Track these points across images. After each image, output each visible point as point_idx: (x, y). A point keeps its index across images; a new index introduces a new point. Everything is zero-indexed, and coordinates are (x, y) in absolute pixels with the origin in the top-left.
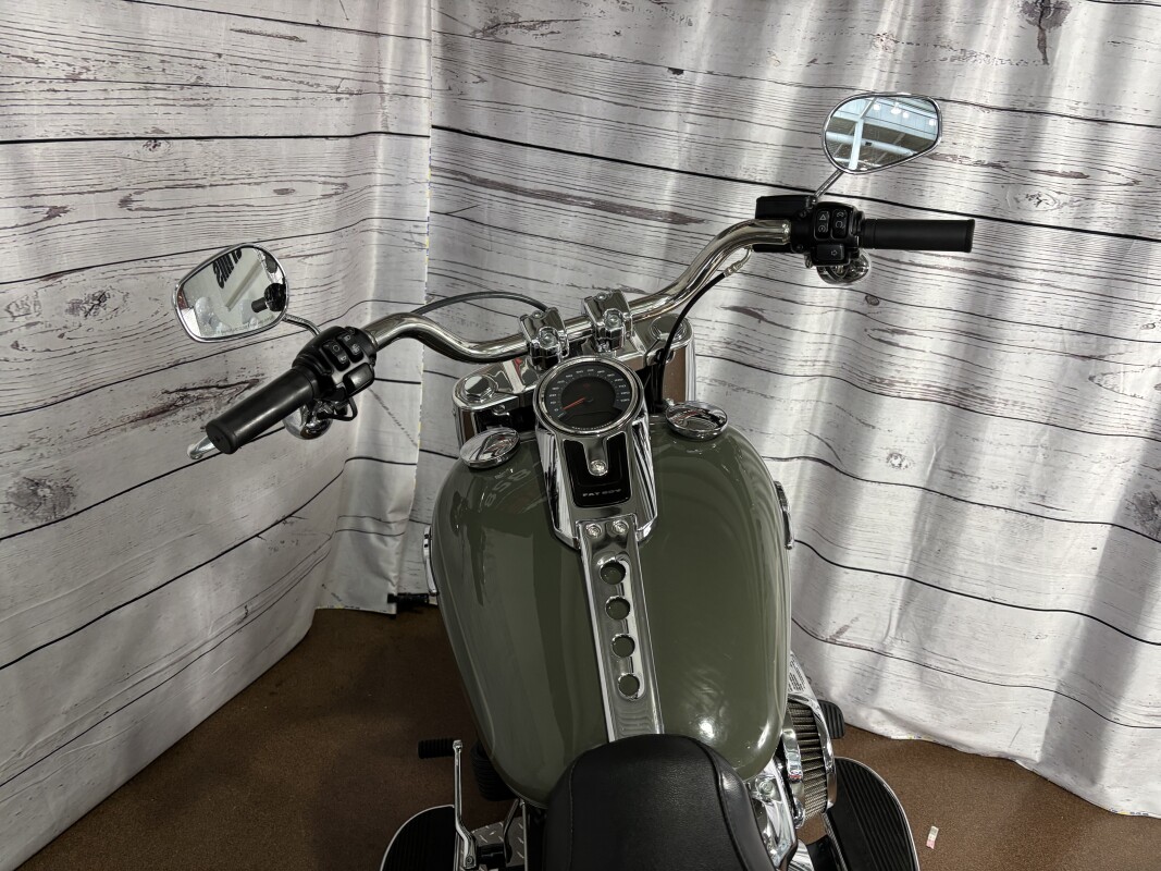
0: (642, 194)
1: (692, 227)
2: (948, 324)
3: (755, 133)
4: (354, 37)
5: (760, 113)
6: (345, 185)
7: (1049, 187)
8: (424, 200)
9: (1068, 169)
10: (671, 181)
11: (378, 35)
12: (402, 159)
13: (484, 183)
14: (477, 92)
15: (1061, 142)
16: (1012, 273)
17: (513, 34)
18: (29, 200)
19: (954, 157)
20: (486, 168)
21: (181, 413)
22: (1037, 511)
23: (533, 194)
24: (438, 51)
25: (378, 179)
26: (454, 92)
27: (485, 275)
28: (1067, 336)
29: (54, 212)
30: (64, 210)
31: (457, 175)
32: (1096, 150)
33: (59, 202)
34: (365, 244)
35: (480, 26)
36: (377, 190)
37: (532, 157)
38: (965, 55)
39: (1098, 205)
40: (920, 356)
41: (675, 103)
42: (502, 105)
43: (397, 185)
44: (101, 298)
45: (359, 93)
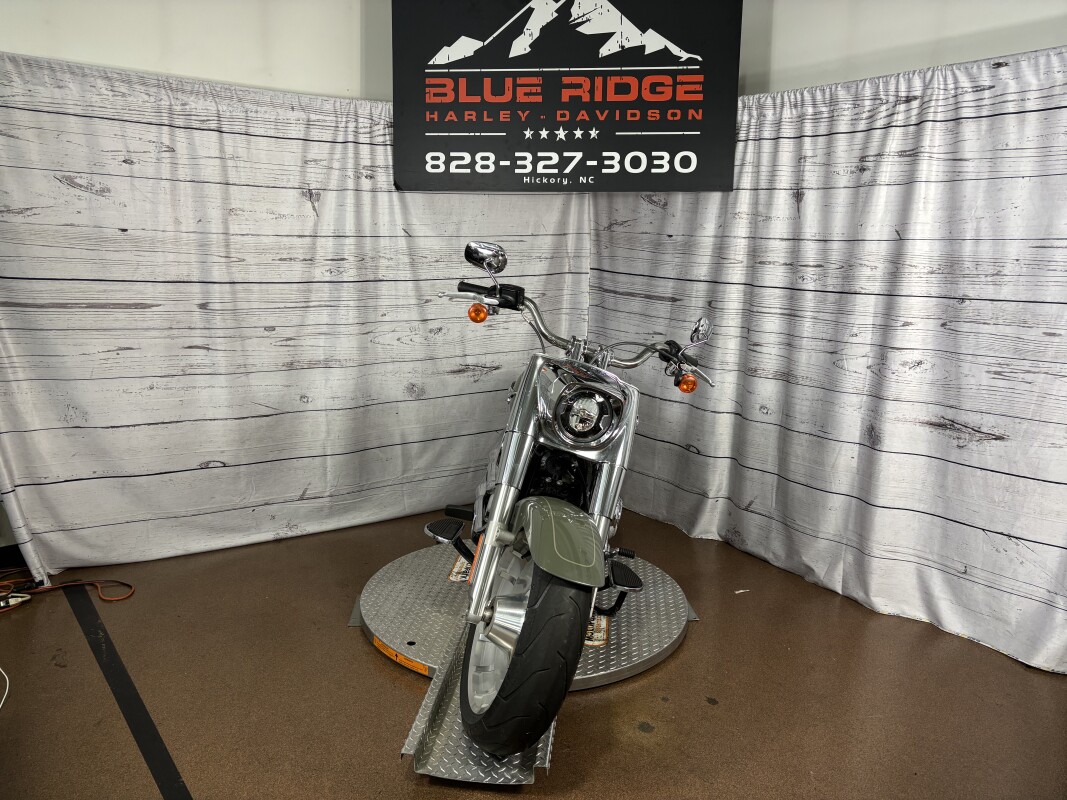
0: (660, 290)
1: (678, 303)
2: (778, 340)
3: (699, 260)
4: (549, 237)
5: (702, 251)
6: (544, 294)
7: (810, 273)
8: (586, 300)
9: (815, 264)
10: (671, 284)
11: (565, 234)
12: (577, 283)
13: (606, 291)
14: (605, 252)
15: (810, 252)
16: (799, 313)
17: (615, 228)
18: (419, 297)
19: (770, 263)
20: (608, 285)
21: (466, 374)
22: (821, 434)
23: (622, 294)
24: (593, 238)
25: (565, 292)
26: (599, 254)
27: (608, 331)
28: (825, 343)
29: (427, 301)
30: (431, 301)
31: (600, 289)
32: (825, 252)
33: (429, 298)
34: (559, 320)
35: (606, 225)
36: (565, 297)
37: (622, 278)
38: (768, 218)
39: (829, 279)
40: (767, 356)
41: (670, 249)
42: (612, 257)
43: (575, 294)
44: (440, 329)
45: (552, 258)
